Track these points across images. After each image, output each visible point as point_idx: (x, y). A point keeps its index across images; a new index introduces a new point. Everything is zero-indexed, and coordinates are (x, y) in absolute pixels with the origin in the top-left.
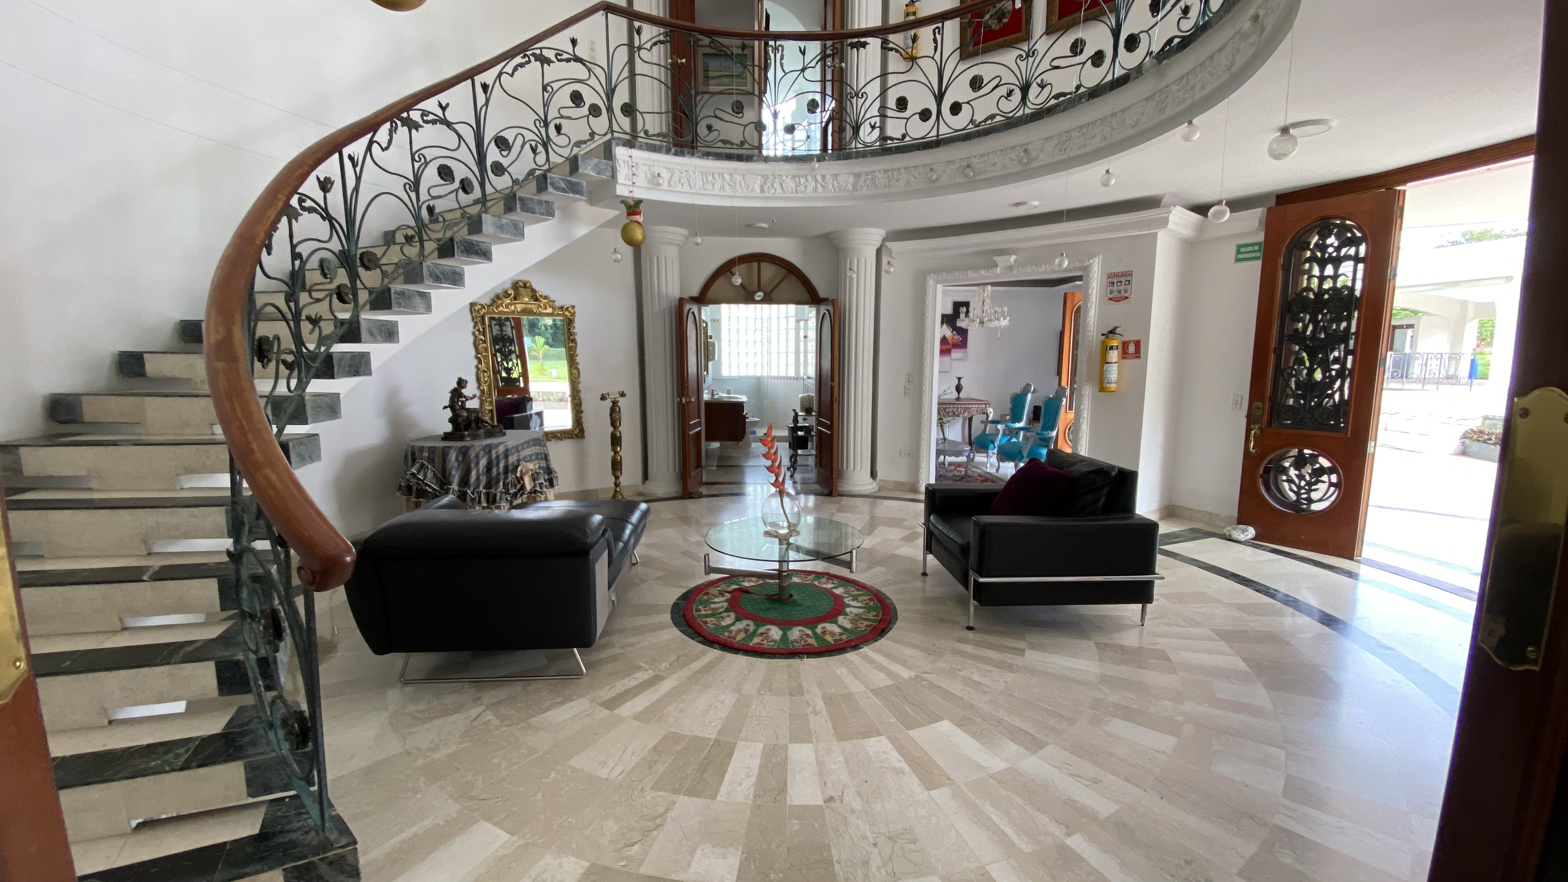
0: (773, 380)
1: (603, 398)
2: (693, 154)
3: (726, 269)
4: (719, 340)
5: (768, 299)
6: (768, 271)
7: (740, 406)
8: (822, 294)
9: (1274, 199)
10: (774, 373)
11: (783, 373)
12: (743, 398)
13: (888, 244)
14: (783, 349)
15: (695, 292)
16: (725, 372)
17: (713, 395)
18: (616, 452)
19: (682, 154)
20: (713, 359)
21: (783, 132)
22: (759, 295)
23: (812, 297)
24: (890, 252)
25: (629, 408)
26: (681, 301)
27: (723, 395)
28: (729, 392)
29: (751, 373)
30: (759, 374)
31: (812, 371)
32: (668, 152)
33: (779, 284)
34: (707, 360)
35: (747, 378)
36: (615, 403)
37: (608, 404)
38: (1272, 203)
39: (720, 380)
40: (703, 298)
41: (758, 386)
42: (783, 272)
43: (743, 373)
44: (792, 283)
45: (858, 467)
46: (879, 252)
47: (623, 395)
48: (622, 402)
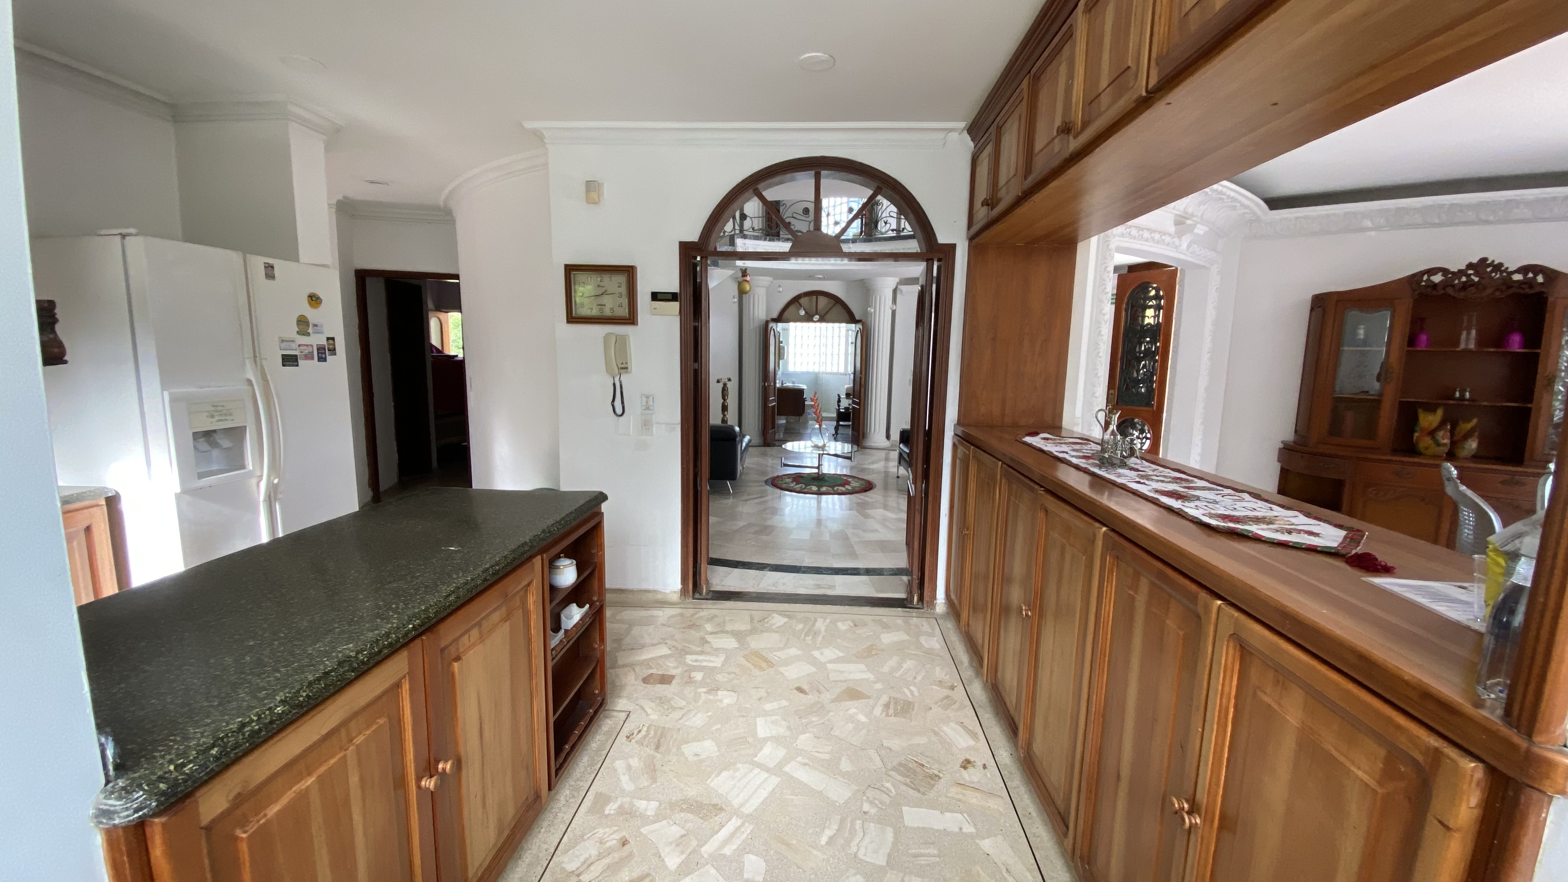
0: (828, 376)
1: (718, 381)
2: (779, 240)
3: (796, 300)
4: (788, 345)
5: (822, 320)
6: (823, 301)
7: (801, 392)
8: (857, 318)
9: (1127, 268)
10: (829, 370)
11: (835, 370)
12: (804, 387)
13: (899, 287)
14: (836, 351)
15: (775, 315)
16: (791, 368)
17: (782, 384)
18: (724, 415)
19: (773, 240)
20: (783, 358)
21: (833, 226)
22: (817, 317)
23: (851, 318)
24: (901, 291)
25: (733, 387)
26: (767, 323)
27: (789, 385)
28: (793, 383)
29: (811, 370)
30: (817, 370)
31: (851, 369)
32: (765, 240)
33: (830, 310)
34: (779, 359)
35: (808, 373)
36: (725, 385)
37: (721, 385)
38: (1125, 271)
39: (787, 375)
40: (779, 319)
41: (816, 380)
42: (833, 302)
43: (804, 369)
44: (838, 308)
45: (877, 430)
46: (895, 291)
47: (729, 380)
48: (729, 385)
